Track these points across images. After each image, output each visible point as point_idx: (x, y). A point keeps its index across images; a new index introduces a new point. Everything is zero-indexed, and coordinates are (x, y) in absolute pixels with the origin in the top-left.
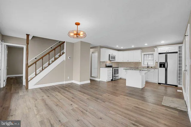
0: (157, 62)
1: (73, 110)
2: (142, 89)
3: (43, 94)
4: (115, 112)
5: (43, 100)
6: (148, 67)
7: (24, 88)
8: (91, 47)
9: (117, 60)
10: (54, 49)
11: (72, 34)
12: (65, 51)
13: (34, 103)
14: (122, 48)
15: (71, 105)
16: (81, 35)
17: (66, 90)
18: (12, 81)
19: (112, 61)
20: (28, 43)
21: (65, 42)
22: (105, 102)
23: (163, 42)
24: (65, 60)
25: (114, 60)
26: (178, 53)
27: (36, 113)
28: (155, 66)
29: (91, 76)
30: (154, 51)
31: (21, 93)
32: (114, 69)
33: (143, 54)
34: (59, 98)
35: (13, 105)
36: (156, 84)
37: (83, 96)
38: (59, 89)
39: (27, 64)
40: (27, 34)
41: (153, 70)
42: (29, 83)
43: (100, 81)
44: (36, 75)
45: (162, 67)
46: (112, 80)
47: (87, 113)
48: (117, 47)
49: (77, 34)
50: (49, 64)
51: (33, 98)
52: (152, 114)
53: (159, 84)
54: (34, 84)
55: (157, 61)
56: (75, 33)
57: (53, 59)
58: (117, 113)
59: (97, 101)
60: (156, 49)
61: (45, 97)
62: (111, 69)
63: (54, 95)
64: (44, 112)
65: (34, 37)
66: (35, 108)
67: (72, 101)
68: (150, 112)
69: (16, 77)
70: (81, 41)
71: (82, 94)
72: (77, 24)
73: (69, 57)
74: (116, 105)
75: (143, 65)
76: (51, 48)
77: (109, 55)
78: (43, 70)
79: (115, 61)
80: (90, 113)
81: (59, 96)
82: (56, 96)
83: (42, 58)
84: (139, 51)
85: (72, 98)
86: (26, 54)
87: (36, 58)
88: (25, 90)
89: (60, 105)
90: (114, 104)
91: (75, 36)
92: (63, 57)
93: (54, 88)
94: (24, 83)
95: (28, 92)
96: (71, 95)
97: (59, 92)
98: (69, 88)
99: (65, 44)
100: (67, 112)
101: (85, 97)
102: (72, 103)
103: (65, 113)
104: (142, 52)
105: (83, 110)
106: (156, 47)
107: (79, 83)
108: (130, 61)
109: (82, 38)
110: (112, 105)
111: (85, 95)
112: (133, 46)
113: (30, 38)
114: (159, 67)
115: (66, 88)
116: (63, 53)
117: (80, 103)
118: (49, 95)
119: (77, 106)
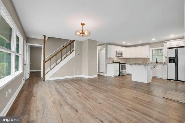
0: (166, 58)
1: (79, 96)
2: (148, 84)
3: (56, 84)
4: (114, 100)
5: (56, 88)
6: (157, 63)
7: (42, 80)
8: (98, 44)
9: (124, 56)
10: (66, 47)
11: (78, 33)
12: (75, 49)
13: (49, 90)
14: (129, 44)
15: (78, 93)
16: (86, 34)
17: (75, 82)
18: (34, 74)
19: (119, 58)
20: (45, 43)
21: (74, 41)
22: (107, 92)
23: (172, 36)
24: (75, 57)
25: (121, 56)
27: (50, 96)
28: (165, 61)
29: (99, 72)
30: (163, 46)
31: (40, 83)
32: (121, 65)
33: (151, 49)
34: (68, 88)
35: (35, 90)
36: (165, 80)
37: (89, 87)
38: (70, 81)
39: (44, 60)
40: (44, 36)
41: (162, 65)
42: (46, 76)
43: (107, 76)
44: (51, 69)
45: (172, 63)
46: (119, 75)
47: (90, 99)
48: (124, 43)
49: (83, 33)
50: (62, 60)
51: (49, 87)
52: (149, 103)
53: (169, 80)
54: (50, 77)
55: (166, 56)
56: (81, 32)
57: (65, 56)
58: (116, 101)
59: (101, 91)
60: (165, 44)
61: (58, 86)
62: (118, 64)
63: (65, 85)
64: (56, 96)
65: (49, 38)
66: (49, 93)
67: (79, 90)
68: (148, 102)
69: (36, 72)
70: (88, 39)
71: (89, 85)
72: (83, 24)
73: (78, 54)
74: (116, 95)
75: (151, 61)
76: (63, 46)
77: (116, 51)
78: (56, 65)
79: (122, 58)
80: (92, 99)
81: (69, 86)
82: (67, 87)
83: (56, 55)
84: (147, 47)
85: (79, 88)
86: (44, 52)
87: (51, 56)
88: (43, 81)
89: (68, 92)
90: (114, 94)
91: (81, 35)
92: (73, 54)
93: (65, 81)
94: (42, 76)
95: (45, 82)
96: (79, 86)
97: (69, 83)
98: (78, 81)
99: (75, 42)
100: (73, 97)
101: (90, 88)
102: (78, 91)
103: (72, 98)
104: (151, 47)
105: (86, 97)
106: (165, 41)
107: (87, 77)
108: (138, 57)
109: (87, 36)
110: (113, 95)
111: (90, 86)
112: (140, 42)
113: (46, 38)
114: (168, 62)
115: (76, 80)
116: (73, 51)
117: (85, 92)
118: (61, 85)
119: (82, 94)
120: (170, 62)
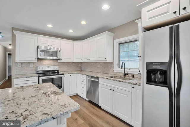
33: (117, 42)
60: (140, 23)
114: (145, 80)
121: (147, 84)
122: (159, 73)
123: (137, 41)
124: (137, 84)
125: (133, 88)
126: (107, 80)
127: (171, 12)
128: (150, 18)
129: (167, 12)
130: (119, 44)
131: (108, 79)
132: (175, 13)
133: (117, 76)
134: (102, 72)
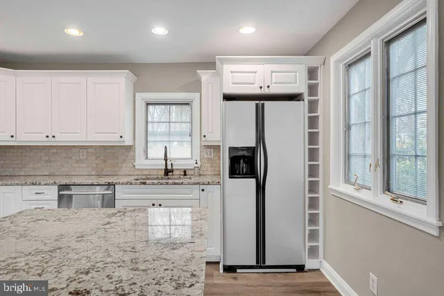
6: (167, 172)
26: (306, 98)
30: (196, 86)
75: (140, 162)
104: (138, 87)
108: (63, 138)
114: (227, 173)
120: (234, 173)
121: (230, 178)
122: (242, 161)
123: (188, 104)
124: (209, 184)
125: (203, 190)
126: (143, 186)
127: (257, 85)
128: (233, 83)
129: (253, 84)
130: (148, 104)
131: (144, 183)
132: (261, 88)
133: (148, 177)
134: (94, 173)
